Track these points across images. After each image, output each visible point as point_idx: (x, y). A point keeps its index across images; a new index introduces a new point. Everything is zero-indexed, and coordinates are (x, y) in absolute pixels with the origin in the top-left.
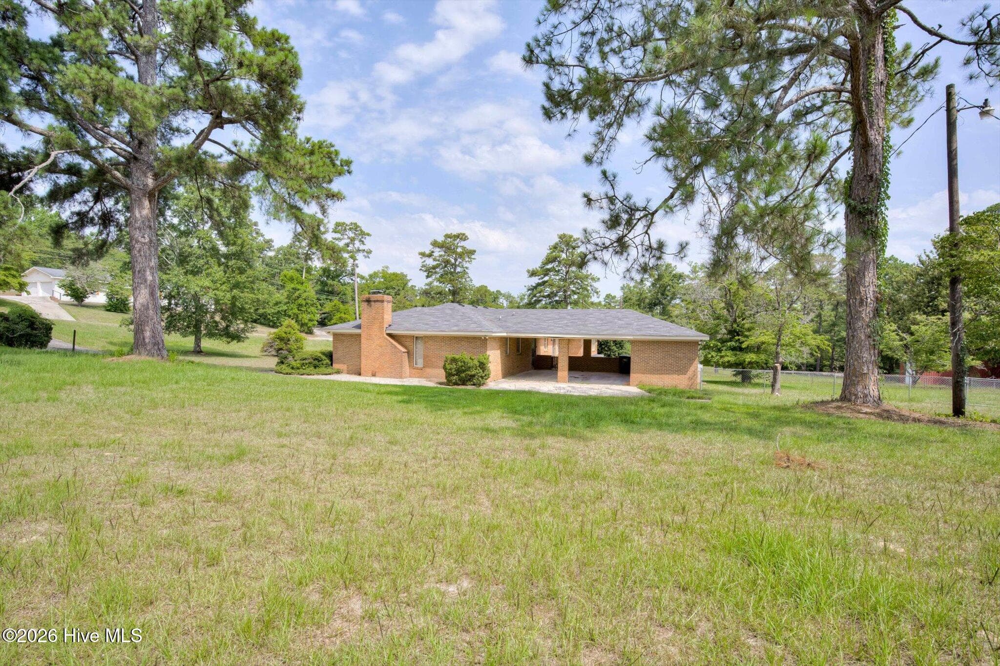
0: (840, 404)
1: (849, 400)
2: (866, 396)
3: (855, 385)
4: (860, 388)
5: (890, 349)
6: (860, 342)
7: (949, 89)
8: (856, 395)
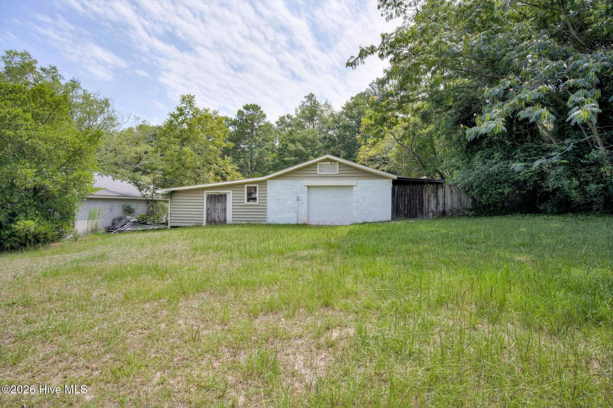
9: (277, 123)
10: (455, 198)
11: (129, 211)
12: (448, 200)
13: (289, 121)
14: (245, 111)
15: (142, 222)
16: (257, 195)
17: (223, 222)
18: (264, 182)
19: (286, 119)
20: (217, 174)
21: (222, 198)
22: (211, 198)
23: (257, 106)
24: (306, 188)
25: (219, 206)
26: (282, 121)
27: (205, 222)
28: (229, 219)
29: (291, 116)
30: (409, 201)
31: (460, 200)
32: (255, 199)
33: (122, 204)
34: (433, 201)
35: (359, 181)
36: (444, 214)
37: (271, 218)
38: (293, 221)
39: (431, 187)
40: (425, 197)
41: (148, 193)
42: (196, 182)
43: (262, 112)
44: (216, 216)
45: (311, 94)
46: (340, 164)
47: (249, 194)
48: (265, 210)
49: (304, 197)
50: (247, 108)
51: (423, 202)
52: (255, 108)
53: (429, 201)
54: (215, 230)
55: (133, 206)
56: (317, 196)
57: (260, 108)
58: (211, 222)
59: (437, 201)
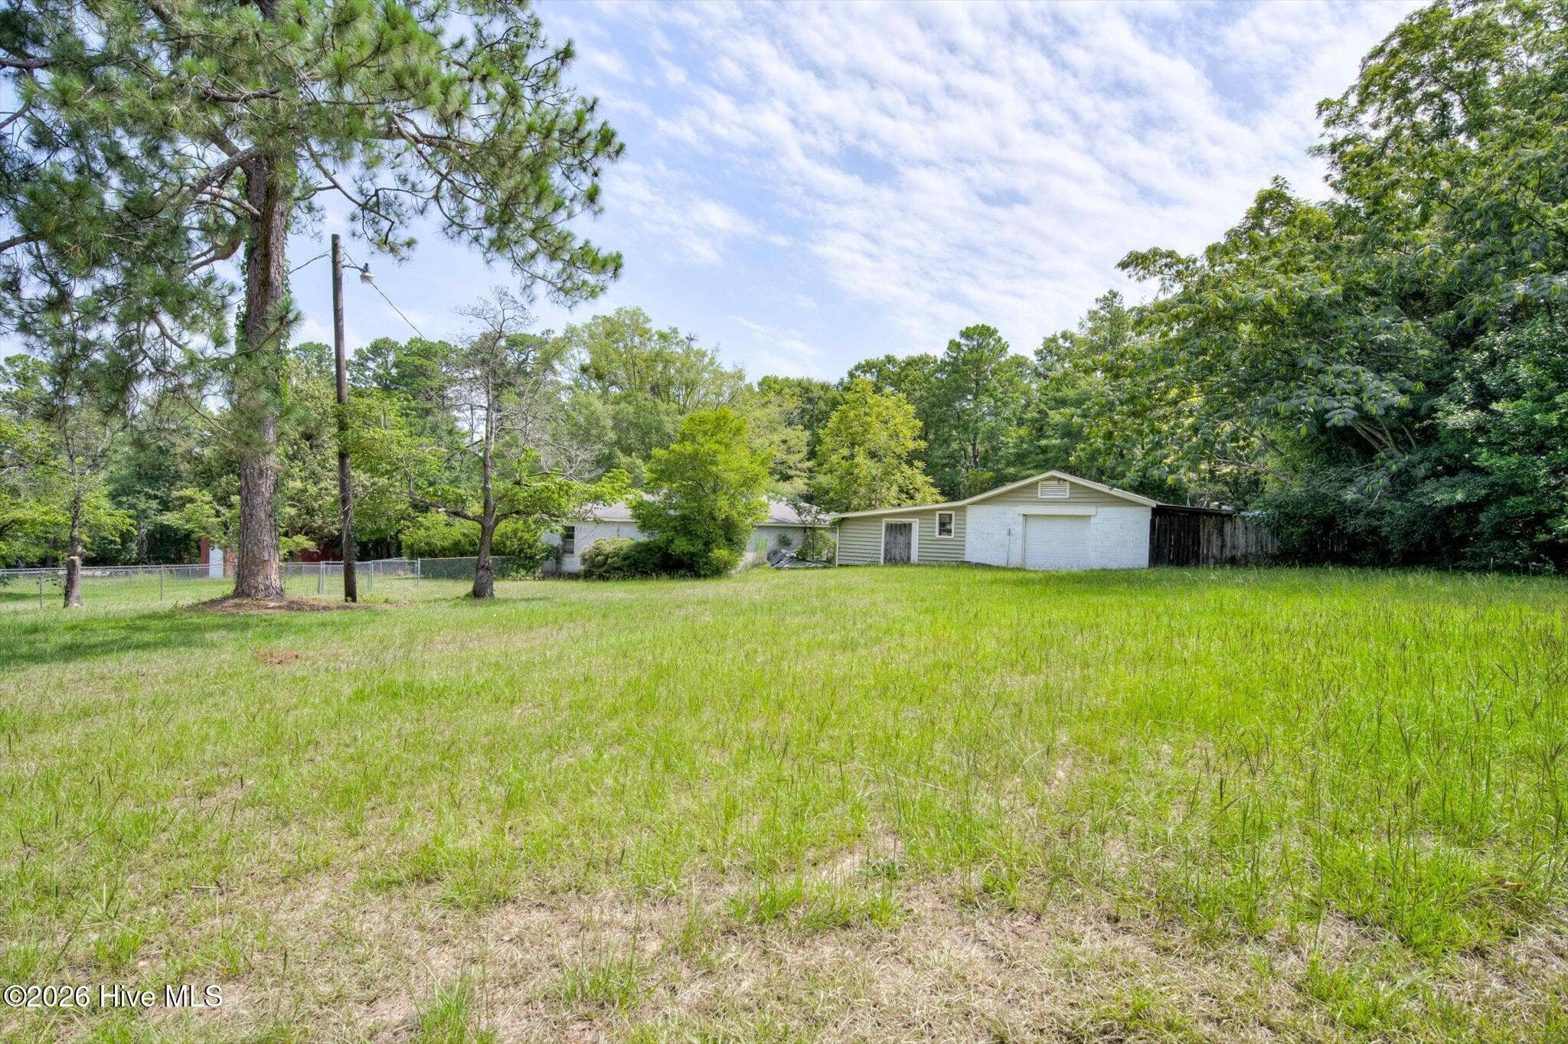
0: (237, 601)
1: (249, 596)
2: (267, 588)
3: (254, 575)
4: (260, 579)
5: (204, 528)
6: (259, 522)
7: (335, 238)
8: (256, 588)
9: (1038, 353)
10: (1252, 538)
11: (785, 542)
12: (1241, 540)
13: (1067, 344)
14: (963, 341)
15: (801, 558)
16: (953, 526)
17: (906, 561)
18: (963, 508)
19: (1061, 341)
20: (901, 491)
21: (907, 527)
22: (892, 529)
23: (988, 329)
24: (1021, 518)
25: (901, 539)
26: (1050, 349)
27: (882, 561)
28: (914, 556)
29: (1072, 335)
30: (1178, 541)
31: (1258, 541)
32: (949, 532)
33: (778, 532)
34: (1216, 541)
35: (1100, 509)
36: (1233, 561)
37: (970, 556)
38: (1002, 563)
39: (1211, 522)
40: (1203, 536)
41: (809, 518)
42: (870, 506)
43: (1000, 339)
44: (896, 552)
45: (1111, 292)
46: (1072, 483)
47: (942, 524)
48: (963, 548)
49: (1018, 529)
50: (967, 334)
51: (1199, 543)
52: (986, 332)
53: (1209, 542)
54: (894, 570)
55: (790, 535)
56: (1036, 529)
57: (995, 331)
58: (891, 560)
59: (1223, 541)
